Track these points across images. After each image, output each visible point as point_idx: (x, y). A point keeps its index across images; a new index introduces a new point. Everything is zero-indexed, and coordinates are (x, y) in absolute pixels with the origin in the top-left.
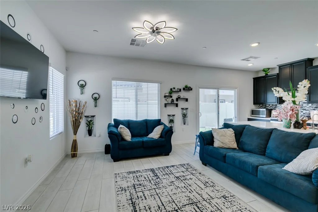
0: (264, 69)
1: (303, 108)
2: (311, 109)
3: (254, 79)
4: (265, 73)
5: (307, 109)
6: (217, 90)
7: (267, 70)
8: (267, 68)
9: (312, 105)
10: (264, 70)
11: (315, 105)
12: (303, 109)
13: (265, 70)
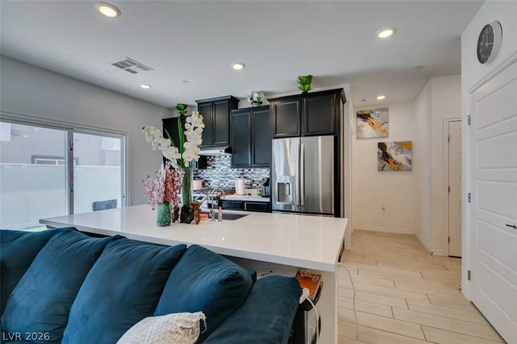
0: (178, 104)
1: (228, 175)
2: (237, 177)
3: (164, 120)
4: (179, 111)
5: (233, 176)
6: (66, 132)
7: (183, 107)
8: (183, 105)
9: (238, 170)
10: (178, 108)
11: (240, 170)
12: (228, 177)
13: (180, 106)
